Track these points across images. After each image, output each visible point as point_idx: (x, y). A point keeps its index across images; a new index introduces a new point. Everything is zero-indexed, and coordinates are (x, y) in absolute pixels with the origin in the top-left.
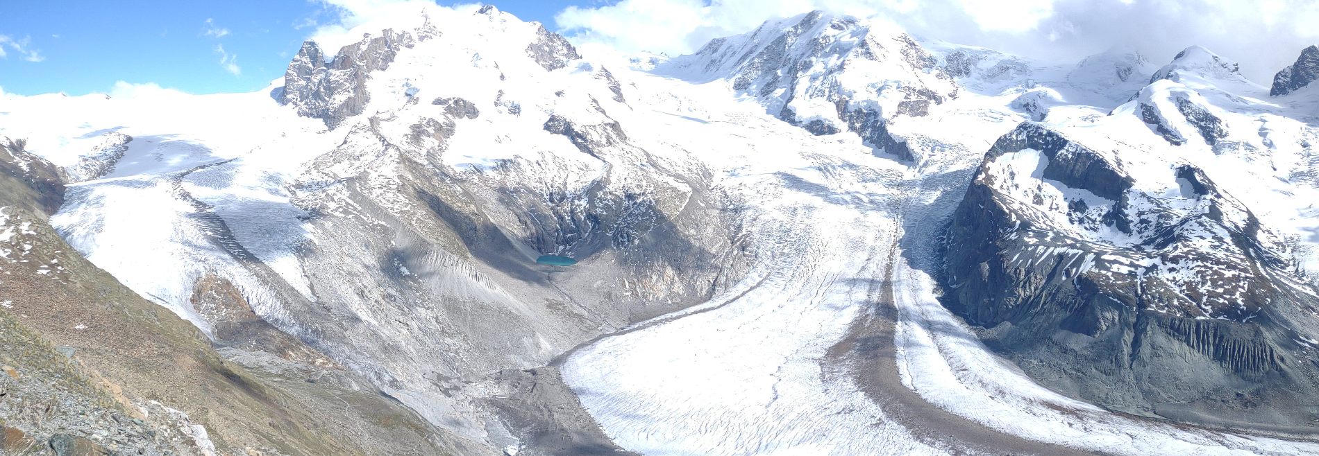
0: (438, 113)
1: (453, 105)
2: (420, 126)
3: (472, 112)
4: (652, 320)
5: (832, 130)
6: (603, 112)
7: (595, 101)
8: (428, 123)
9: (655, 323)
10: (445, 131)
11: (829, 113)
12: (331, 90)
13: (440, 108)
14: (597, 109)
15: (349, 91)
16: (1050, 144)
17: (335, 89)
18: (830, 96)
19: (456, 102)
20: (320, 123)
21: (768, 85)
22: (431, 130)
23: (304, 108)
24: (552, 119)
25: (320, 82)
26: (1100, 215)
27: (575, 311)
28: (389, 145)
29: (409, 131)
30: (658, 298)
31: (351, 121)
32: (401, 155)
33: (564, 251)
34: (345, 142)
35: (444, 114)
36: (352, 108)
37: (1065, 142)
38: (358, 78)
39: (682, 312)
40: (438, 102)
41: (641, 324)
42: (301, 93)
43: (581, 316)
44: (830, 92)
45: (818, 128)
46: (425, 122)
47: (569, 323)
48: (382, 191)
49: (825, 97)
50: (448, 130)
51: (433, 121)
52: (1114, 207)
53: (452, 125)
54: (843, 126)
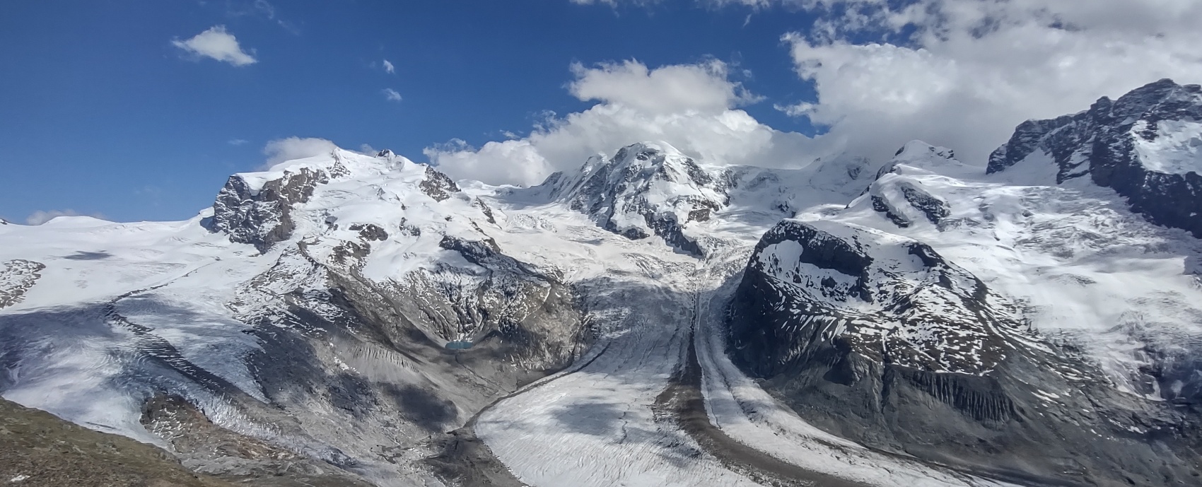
0: (354, 237)
1: (366, 230)
2: (341, 248)
3: (382, 235)
4: (533, 384)
5: (643, 236)
6: (481, 231)
7: (474, 223)
8: (348, 244)
9: (536, 386)
10: (362, 252)
11: (641, 223)
12: (259, 219)
13: (357, 233)
14: (477, 229)
15: (276, 220)
16: (802, 235)
17: (263, 218)
18: (640, 210)
19: (369, 228)
20: (252, 249)
21: (595, 205)
22: (351, 251)
23: (235, 235)
24: (446, 238)
25: (248, 213)
26: (846, 289)
27: (478, 383)
28: (317, 265)
29: (333, 252)
30: (535, 366)
31: (280, 247)
32: (329, 273)
33: (464, 337)
34: (278, 264)
35: (360, 237)
36: (282, 233)
37: (815, 233)
38: (283, 208)
39: (554, 376)
40: (354, 228)
41: (526, 387)
42: (231, 222)
43: (483, 386)
44: (640, 207)
45: (633, 234)
46: (345, 244)
47: (475, 392)
48: (316, 303)
49: (637, 212)
50: (365, 250)
51: (352, 243)
52: (857, 281)
53: (368, 246)
54: (650, 231)
